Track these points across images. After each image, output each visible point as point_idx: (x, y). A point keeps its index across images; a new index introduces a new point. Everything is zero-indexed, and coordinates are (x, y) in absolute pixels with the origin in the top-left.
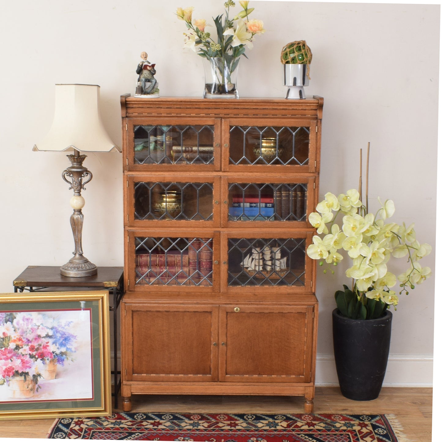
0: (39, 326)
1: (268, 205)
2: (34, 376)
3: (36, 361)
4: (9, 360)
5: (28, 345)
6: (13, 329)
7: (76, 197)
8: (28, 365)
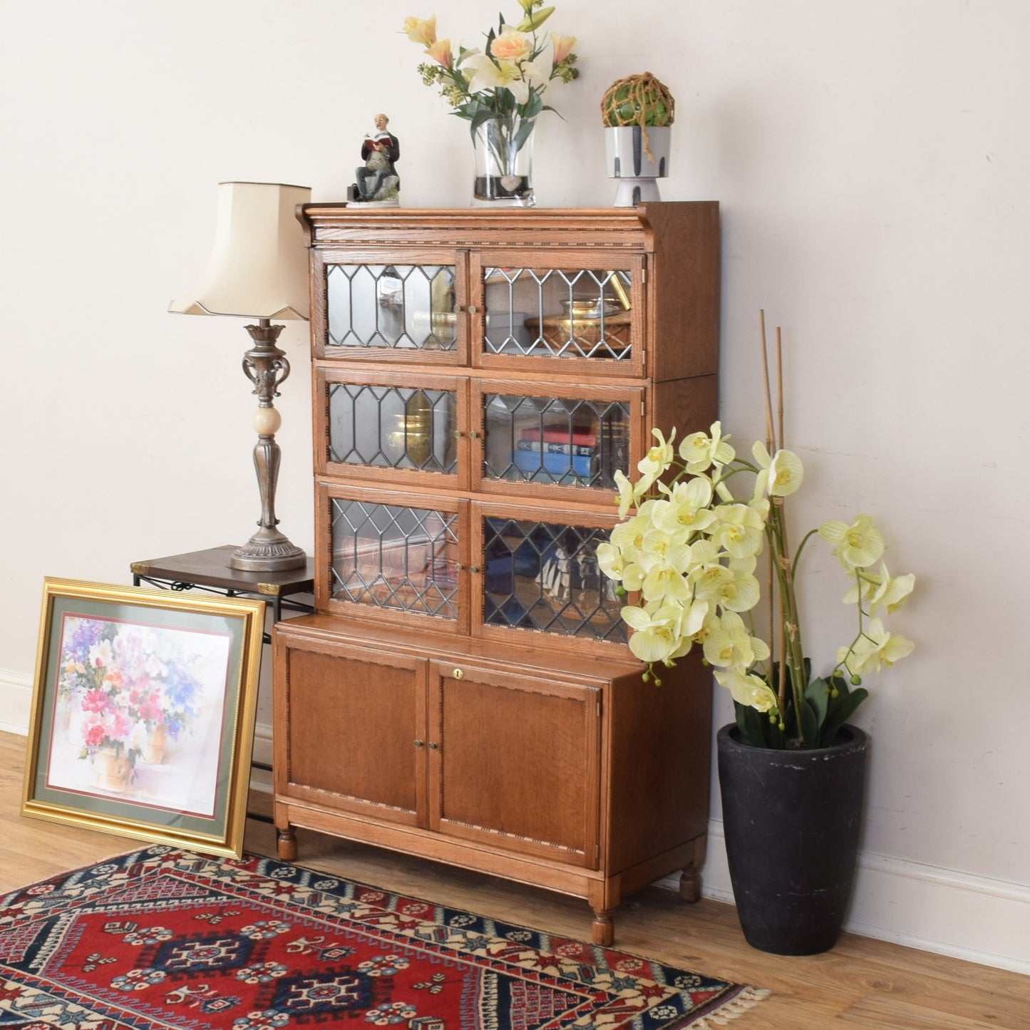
0: (149, 656)
1: (583, 449)
2: (131, 750)
3: (137, 722)
4: (99, 714)
5: (129, 690)
6: (111, 654)
7: (263, 409)
8: (124, 728)
